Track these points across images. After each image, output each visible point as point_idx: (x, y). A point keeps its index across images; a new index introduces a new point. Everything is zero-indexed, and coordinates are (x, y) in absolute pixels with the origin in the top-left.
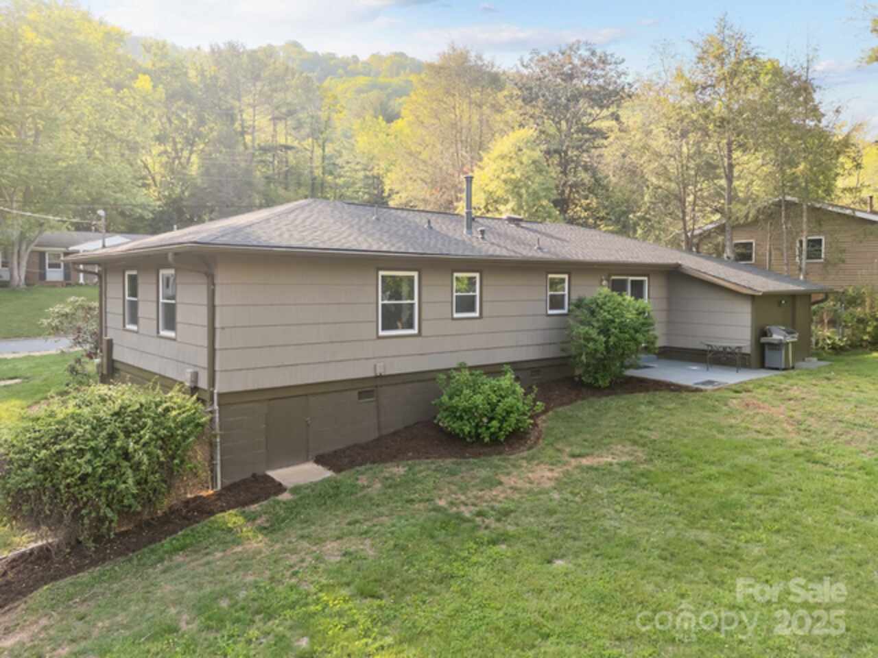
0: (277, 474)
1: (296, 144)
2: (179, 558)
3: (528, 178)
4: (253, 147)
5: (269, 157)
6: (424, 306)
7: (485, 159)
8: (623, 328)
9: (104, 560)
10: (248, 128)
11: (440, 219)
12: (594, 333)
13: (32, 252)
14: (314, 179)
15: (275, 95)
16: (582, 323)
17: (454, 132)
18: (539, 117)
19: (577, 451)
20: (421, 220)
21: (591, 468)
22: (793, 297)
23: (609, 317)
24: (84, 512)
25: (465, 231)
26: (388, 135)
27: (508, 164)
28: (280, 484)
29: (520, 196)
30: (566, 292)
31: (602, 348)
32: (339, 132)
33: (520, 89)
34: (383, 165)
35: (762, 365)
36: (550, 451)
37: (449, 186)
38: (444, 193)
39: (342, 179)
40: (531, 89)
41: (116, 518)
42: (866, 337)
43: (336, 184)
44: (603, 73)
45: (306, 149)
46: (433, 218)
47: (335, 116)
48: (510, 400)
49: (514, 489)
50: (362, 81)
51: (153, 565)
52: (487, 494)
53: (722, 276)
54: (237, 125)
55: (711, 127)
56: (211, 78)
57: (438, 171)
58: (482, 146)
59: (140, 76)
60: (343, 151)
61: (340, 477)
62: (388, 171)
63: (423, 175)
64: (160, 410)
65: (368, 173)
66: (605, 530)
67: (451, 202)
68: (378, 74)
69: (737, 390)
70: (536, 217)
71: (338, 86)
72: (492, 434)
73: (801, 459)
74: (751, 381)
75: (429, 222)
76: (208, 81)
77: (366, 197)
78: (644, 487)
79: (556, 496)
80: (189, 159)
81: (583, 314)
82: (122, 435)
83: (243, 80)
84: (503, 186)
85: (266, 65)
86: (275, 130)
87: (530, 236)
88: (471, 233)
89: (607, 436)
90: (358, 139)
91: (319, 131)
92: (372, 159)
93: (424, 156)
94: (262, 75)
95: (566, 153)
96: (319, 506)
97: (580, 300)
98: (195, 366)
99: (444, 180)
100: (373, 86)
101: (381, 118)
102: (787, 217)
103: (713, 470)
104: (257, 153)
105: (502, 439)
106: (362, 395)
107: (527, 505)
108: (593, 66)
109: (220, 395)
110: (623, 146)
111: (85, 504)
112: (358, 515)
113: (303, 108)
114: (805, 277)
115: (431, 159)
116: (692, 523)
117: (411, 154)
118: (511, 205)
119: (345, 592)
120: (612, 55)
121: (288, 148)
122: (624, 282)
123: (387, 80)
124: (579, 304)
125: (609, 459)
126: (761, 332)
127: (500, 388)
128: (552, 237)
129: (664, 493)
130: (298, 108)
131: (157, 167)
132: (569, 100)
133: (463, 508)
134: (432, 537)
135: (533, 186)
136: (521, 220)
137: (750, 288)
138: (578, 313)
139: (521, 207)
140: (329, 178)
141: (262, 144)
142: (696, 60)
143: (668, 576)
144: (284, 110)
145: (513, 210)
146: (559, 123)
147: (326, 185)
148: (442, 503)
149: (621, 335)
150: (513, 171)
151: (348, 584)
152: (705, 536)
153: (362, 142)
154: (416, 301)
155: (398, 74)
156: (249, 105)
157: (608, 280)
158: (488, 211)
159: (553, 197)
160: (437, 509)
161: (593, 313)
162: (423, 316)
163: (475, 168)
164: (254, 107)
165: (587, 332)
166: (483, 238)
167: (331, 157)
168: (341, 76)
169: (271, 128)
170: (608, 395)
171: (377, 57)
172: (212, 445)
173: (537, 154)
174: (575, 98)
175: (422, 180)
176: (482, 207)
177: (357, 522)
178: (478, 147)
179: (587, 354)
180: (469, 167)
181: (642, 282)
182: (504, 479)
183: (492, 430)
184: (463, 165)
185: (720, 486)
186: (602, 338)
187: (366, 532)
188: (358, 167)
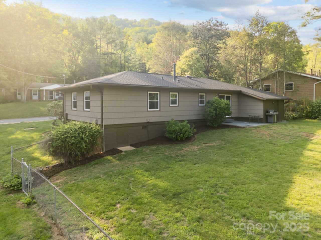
0: (120, 148)
1: (115, 52)
2: (97, 166)
3: (195, 64)
4: (100, 53)
5: (106, 57)
6: (161, 102)
7: (181, 58)
8: (221, 109)
9: (77, 166)
10: (99, 46)
11: (166, 77)
12: (212, 110)
13: (28, 90)
14: (121, 64)
15: (108, 35)
16: (209, 108)
17: (171, 48)
18: (199, 43)
19: (205, 142)
20: (160, 77)
21: (209, 146)
22: (277, 101)
23: (217, 105)
24: (73, 153)
25: (173, 80)
26: (148, 49)
27: (188, 59)
28: (121, 151)
29: (192, 70)
30: (205, 99)
31: (214, 114)
32: (130, 47)
33: (193, 34)
34: (146, 59)
35: (267, 122)
36: (198, 142)
37: (169, 67)
38: (167, 69)
39: (131, 64)
40: (196, 34)
41: (80, 155)
42: (304, 115)
43: (129, 66)
44: (221, 28)
45: (119, 54)
46: (164, 77)
47: (129, 42)
48: (186, 128)
49: (187, 151)
50: (137, 29)
51: (91, 167)
52: (179, 152)
53: (254, 94)
54: (95, 46)
55: (253, 47)
56: (86, 30)
57: (165, 62)
58: (180, 53)
59: (64, 30)
60: (132, 54)
61: (138, 149)
62: (148, 61)
63: (160, 63)
64: (90, 128)
65: (140, 62)
66: (210, 158)
67: (170, 72)
68: (144, 26)
69: (255, 128)
70: (197, 76)
71: (129, 31)
72: (181, 138)
73: (268, 143)
74: (261, 126)
75: (162, 78)
76: (85, 31)
77: (140, 70)
78: (223, 150)
79: (198, 152)
80: (78, 58)
81: (209, 105)
82: (81, 134)
83: (97, 30)
84: (187, 66)
85: (105, 25)
86: (108, 47)
87: (194, 82)
88: (175, 81)
89: (215, 139)
90: (137, 50)
91: (123, 47)
92: (142, 57)
93: (160, 56)
94: (104, 28)
95: (208, 55)
96: (132, 155)
97: (209, 101)
98: (97, 118)
99: (167, 65)
100: (142, 31)
101: (145, 43)
102: (279, 76)
103: (243, 146)
104: (101, 55)
105: (184, 139)
106: (143, 128)
107: (190, 154)
108: (217, 26)
109: (105, 125)
110: (226, 53)
111: (72, 151)
112: (144, 157)
113: (118, 39)
114: (285, 96)
115: (163, 57)
116: (234, 157)
117: (156, 56)
118: (189, 73)
119: (142, 170)
120: (224, 23)
121: (113, 53)
122: (224, 96)
123: (147, 28)
124: (208, 102)
125: (214, 144)
126: (266, 112)
127: (183, 125)
128: (201, 82)
129: (228, 151)
130: (116, 39)
131: (67, 61)
132: (209, 38)
133: (172, 155)
134: (164, 160)
135: (197, 67)
136: (191, 77)
137: (262, 98)
138: (208, 105)
139: (192, 73)
140: (127, 64)
141: (104, 52)
142: (249, 25)
143: (224, 167)
144: (111, 40)
145: (190, 74)
146: (206, 45)
147: (126, 66)
148: (167, 154)
149: (220, 111)
150: (190, 61)
151: (142, 169)
152: (236, 159)
153: (139, 51)
154: (159, 101)
155: (151, 26)
156: (99, 38)
157: (218, 95)
158: (182, 75)
159: (204, 70)
160: (165, 155)
161: (212, 104)
162: (161, 105)
163: (178, 61)
164: (100, 39)
165: (210, 110)
166: (179, 82)
167: (127, 57)
168: (130, 27)
169: (106, 47)
170: (216, 129)
171: (143, 20)
172: (102, 139)
173: (198, 56)
174: (211, 37)
175: (160, 65)
176: (180, 73)
177: (143, 158)
178: (179, 53)
179: (210, 116)
180: (176, 60)
181: (229, 96)
182: (184, 149)
183: (181, 137)
184: (174, 60)
185: (244, 149)
186: (214, 112)
187: (146, 160)
188: (137, 60)
